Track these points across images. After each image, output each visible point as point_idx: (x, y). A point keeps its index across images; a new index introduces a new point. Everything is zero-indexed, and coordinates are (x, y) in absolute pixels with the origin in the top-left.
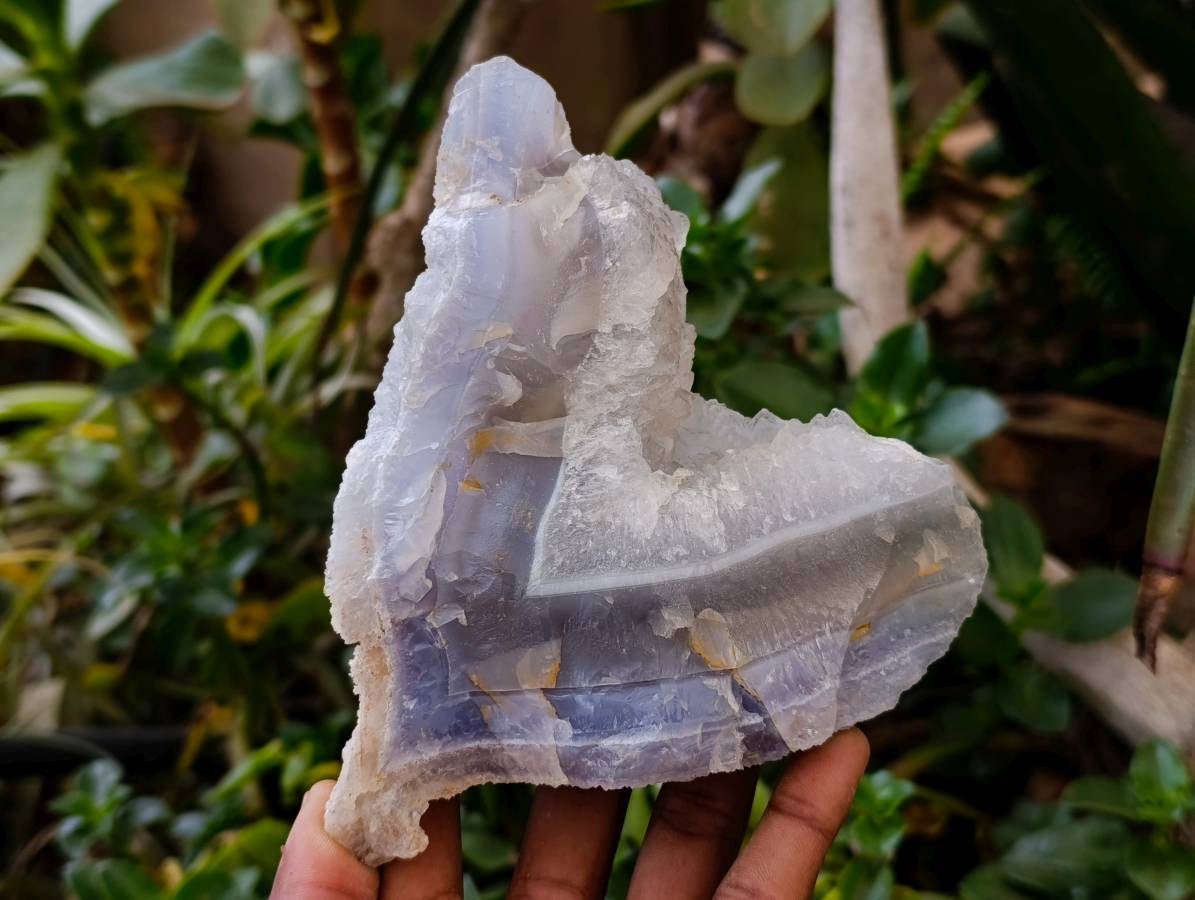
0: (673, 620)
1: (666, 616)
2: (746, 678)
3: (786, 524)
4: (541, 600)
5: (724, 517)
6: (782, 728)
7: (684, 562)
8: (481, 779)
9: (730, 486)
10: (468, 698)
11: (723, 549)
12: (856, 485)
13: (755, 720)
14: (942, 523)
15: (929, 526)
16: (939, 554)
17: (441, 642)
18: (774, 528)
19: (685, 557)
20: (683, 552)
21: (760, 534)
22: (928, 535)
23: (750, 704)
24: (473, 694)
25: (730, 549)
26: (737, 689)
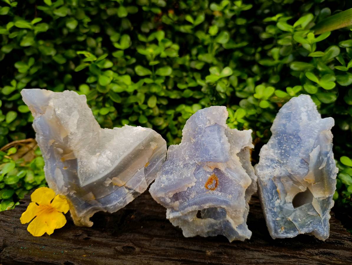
0: (108, 182)
1: (106, 182)
2: (127, 185)
3: (121, 155)
4: (84, 187)
5: (109, 159)
6: (138, 190)
7: (105, 171)
8: (95, 212)
9: (108, 152)
10: (85, 202)
11: (111, 166)
12: (132, 141)
13: (132, 191)
14: (153, 139)
15: (150, 141)
16: (155, 145)
17: (75, 196)
18: (120, 157)
19: (104, 170)
20: (103, 170)
21: (117, 159)
22: (151, 143)
23: (130, 189)
24: (85, 201)
25: (112, 165)
26: (127, 188)
